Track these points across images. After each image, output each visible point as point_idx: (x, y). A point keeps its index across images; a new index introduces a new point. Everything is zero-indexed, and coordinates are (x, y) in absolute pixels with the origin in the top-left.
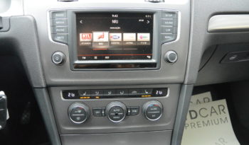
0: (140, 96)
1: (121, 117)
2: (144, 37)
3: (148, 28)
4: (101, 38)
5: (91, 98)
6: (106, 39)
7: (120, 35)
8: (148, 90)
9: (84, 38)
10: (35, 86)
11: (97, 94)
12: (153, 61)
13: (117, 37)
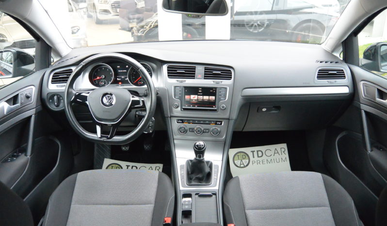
0: (210, 124)
1: (201, 132)
2: (212, 98)
3: (214, 94)
4: (194, 97)
5: (189, 123)
6: (196, 98)
7: (202, 97)
8: (213, 121)
9: (187, 97)
10: (166, 116)
11: (191, 121)
12: (216, 109)
13: (201, 97)
